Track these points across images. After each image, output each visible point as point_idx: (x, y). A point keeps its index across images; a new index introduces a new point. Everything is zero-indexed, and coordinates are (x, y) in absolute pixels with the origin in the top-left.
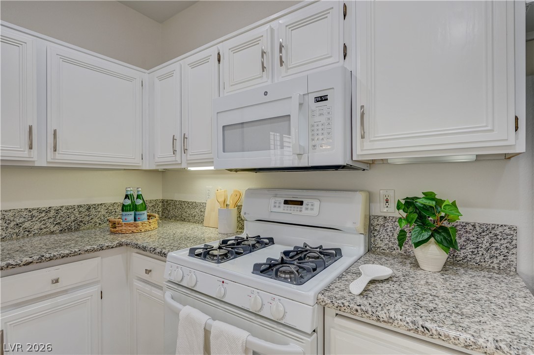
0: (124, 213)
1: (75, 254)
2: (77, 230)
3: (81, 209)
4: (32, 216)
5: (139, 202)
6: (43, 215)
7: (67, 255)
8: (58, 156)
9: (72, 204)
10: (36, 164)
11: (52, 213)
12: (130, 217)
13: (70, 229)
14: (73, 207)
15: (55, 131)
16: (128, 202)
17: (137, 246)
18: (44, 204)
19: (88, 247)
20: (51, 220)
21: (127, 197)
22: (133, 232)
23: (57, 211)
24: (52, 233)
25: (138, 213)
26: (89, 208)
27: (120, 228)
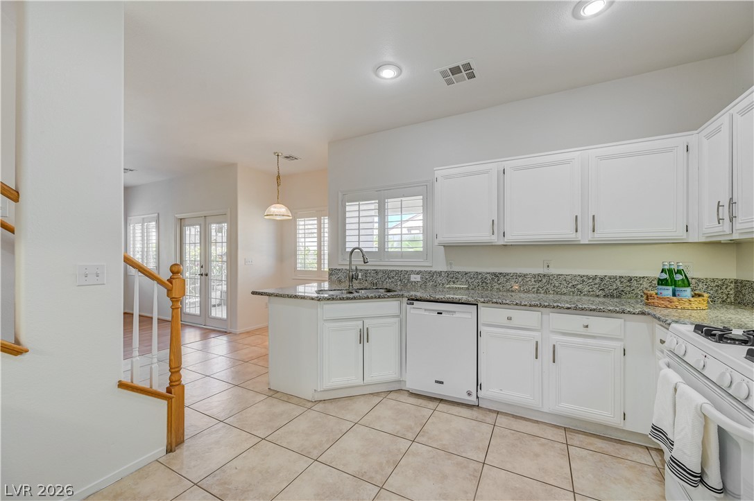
0: (660, 287)
1: (600, 311)
2: (618, 297)
3: (622, 280)
4: (583, 281)
5: (679, 277)
6: (591, 281)
7: (594, 310)
8: (596, 235)
9: (614, 275)
10: (582, 243)
11: (597, 281)
12: (667, 291)
13: (612, 296)
14: (615, 278)
15: (594, 216)
16: (665, 276)
17: (655, 317)
18: (591, 273)
19: (611, 308)
20: (597, 286)
21: (663, 271)
22: (666, 307)
23: (602, 279)
24: (598, 296)
25: (677, 289)
26: (630, 280)
27: (653, 301)
